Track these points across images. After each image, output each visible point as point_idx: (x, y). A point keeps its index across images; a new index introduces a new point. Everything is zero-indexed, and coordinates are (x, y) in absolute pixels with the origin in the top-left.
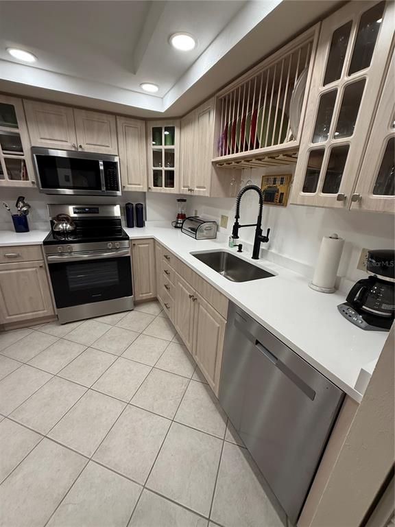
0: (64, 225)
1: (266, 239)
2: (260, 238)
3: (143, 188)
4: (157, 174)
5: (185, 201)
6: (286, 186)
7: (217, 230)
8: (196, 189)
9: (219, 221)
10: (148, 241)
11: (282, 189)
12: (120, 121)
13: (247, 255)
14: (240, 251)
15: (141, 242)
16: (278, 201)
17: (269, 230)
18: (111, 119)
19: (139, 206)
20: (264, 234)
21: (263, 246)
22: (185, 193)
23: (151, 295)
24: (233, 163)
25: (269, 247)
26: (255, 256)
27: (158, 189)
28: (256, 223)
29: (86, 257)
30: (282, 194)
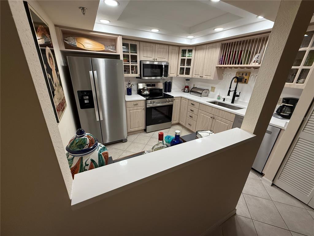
0: (146, 92)
1: (238, 96)
2: (235, 95)
3: (175, 75)
4: (182, 69)
5: (189, 80)
6: (248, 77)
7: (209, 93)
8: (204, 76)
9: (210, 89)
10: (178, 98)
11: (246, 77)
12: (171, 47)
13: (228, 102)
14: (224, 101)
15: (176, 98)
16: (244, 82)
17: (240, 92)
18: (167, 47)
19: (170, 83)
20: (237, 94)
21: (236, 98)
22: (198, 78)
23: (177, 122)
24: (223, 68)
25: (238, 99)
26: (233, 102)
27: (182, 76)
28: (234, 90)
29: (159, 105)
30: (246, 79)
